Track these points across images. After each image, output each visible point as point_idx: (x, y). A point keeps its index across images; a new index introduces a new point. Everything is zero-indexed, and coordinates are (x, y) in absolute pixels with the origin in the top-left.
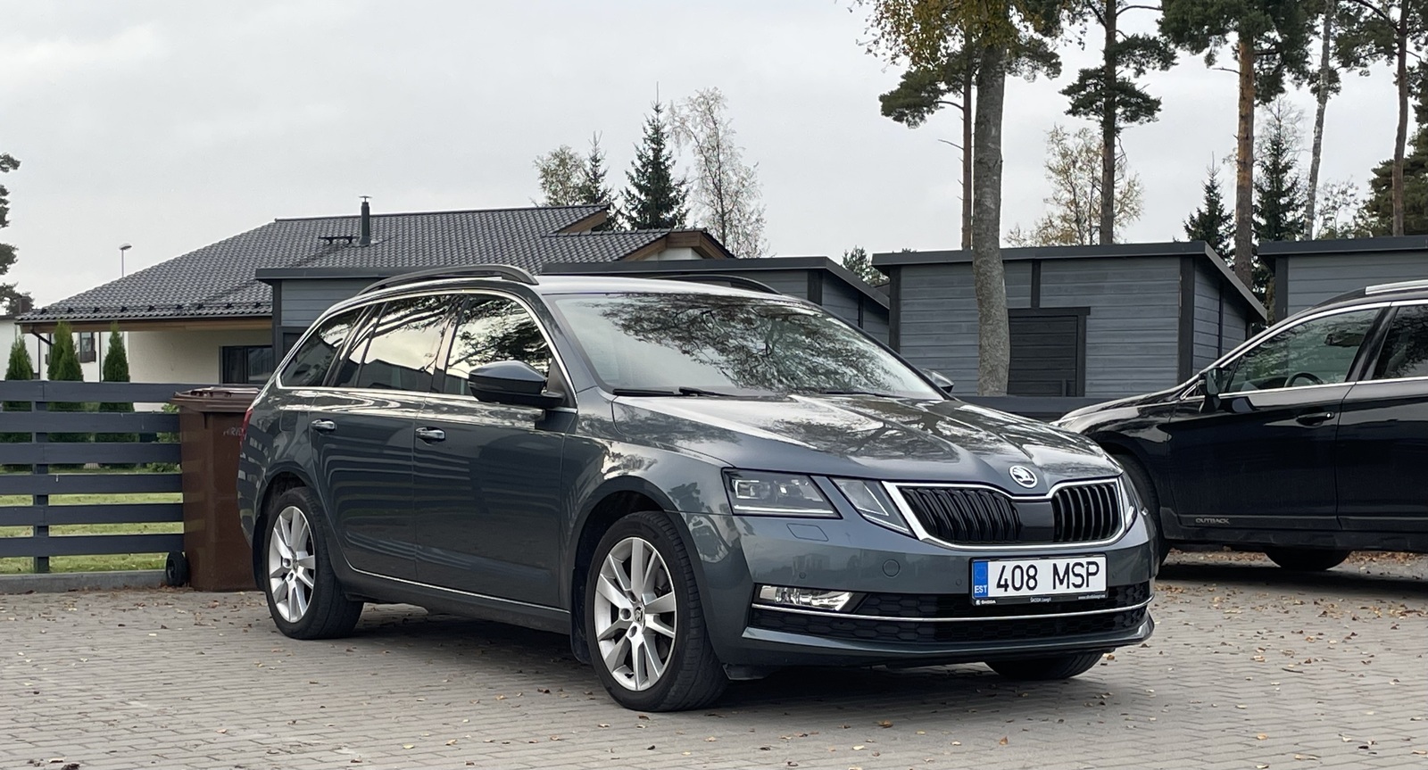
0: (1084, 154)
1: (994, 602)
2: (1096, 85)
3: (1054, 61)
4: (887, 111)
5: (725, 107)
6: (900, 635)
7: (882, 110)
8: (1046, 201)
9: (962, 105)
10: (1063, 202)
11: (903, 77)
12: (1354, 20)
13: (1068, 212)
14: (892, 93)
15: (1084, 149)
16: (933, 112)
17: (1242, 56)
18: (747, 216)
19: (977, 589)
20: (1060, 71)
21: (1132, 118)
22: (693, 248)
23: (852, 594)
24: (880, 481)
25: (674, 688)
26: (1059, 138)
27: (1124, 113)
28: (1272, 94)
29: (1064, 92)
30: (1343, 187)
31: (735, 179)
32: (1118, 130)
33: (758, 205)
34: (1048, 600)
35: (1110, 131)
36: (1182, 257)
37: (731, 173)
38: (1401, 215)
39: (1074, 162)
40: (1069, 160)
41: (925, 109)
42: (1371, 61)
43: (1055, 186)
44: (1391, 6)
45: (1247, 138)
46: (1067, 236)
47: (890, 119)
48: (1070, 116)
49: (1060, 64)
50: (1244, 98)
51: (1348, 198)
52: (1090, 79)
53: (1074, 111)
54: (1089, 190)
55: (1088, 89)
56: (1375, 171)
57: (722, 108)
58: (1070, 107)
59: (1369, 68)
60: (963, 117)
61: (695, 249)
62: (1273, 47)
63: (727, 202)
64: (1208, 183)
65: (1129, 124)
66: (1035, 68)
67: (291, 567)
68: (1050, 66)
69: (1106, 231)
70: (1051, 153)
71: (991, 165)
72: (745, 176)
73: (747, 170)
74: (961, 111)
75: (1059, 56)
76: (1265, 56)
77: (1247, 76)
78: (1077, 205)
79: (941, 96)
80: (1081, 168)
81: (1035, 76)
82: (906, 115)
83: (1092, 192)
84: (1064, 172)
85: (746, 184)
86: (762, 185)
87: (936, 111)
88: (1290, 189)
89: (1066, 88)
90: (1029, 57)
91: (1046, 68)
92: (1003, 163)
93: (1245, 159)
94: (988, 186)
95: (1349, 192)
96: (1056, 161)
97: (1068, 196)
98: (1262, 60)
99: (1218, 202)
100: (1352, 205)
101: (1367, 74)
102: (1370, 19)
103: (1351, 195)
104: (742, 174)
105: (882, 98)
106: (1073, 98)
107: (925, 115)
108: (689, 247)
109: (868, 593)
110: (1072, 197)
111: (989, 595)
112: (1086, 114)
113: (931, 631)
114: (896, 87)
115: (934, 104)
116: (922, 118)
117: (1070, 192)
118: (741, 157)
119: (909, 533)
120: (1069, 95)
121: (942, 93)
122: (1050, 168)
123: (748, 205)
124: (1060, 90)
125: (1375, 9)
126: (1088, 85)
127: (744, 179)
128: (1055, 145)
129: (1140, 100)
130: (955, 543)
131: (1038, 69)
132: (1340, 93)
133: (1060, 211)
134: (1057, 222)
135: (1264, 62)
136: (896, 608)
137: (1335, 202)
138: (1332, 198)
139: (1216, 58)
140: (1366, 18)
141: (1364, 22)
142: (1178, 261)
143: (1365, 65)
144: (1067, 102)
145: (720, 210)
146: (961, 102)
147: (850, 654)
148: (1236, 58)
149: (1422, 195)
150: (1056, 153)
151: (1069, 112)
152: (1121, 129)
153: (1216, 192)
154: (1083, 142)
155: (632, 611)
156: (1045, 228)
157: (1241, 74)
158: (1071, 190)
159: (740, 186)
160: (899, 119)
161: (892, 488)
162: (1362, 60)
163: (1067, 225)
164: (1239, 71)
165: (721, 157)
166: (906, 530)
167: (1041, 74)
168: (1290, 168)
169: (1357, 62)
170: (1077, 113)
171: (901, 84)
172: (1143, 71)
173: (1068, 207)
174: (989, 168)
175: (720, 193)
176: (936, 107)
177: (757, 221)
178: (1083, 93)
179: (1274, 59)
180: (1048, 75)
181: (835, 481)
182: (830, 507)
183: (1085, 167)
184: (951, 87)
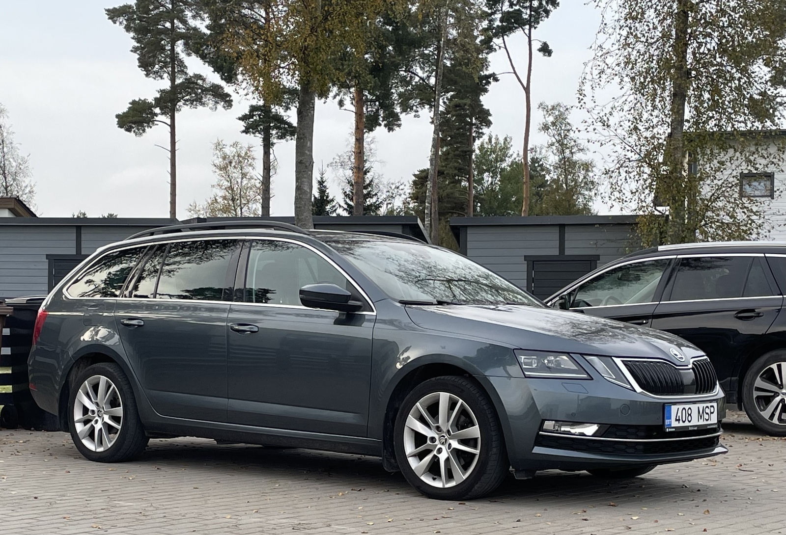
0: (236, 158)
1: (674, 430)
2: (259, 115)
3: (228, 99)
4: (121, 125)
5: (8, 117)
6: (626, 450)
7: (118, 124)
8: (213, 186)
9: (170, 124)
10: (224, 187)
11: (130, 103)
12: (409, 83)
13: (227, 193)
14: (124, 113)
15: (237, 155)
16: (151, 127)
17: (357, 102)
18: (23, 189)
19: (667, 422)
20: (232, 105)
21: (281, 137)
22: (10, 209)
23: (599, 425)
24: (611, 357)
25: (478, 485)
26: (220, 147)
27: (277, 133)
28: (373, 126)
29: (240, 119)
30: (397, 185)
31: (14, 164)
32: (273, 144)
33: (30, 181)
34: (696, 428)
35: (267, 145)
36: (403, 225)
37: (11, 160)
38: (437, 202)
39: (231, 163)
40: (227, 161)
41: (145, 125)
42: (420, 109)
43: (218, 177)
44: (430, 76)
45: (360, 153)
46: (226, 209)
47: (123, 130)
48: (244, 134)
49: (232, 101)
50: (358, 128)
51: (400, 191)
52: (256, 111)
53: (246, 131)
54: (239, 181)
55: (255, 118)
56: (415, 175)
57: (6, 118)
58: (244, 128)
59: (419, 113)
60: (170, 131)
61: (11, 210)
62: (374, 98)
63: (9, 179)
64: (319, 179)
65: (279, 141)
66: (217, 103)
67: (96, 415)
68: (226, 102)
69: (266, 207)
70: (216, 156)
71: (307, 165)
72: (22, 163)
73: (22, 159)
74: (169, 128)
75: (231, 96)
76: (369, 103)
77: (359, 114)
78: (232, 190)
79: (155, 117)
80: (235, 167)
81: (216, 107)
82: (133, 128)
83: (241, 182)
84: (224, 168)
85: (22, 167)
86: (33, 168)
87: (153, 127)
88: (369, 185)
89: (241, 116)
90: (212, 95)
91: (223, 103)
92: (314, 164)
93: (359, 165)
94: (305, 178)
95: (401, 187)
96: (219, 161)
97: (227, 184)
98: (367, 105)
99: (325, 191)
100: (403, 196)
101: (418, 116)
102: (419, 83)
103: (402, 189)
104: (19, 161)
105: (118, 116)
106: (245, 122)
107: (146, 128)
108: (6, 208)
109: (611, 425)
110: (229, 185)
111: (672, 426)
112: (253, 133)
113: (641, 447)
114: (126, 110)
115: (152, 122)
116: (144, 131)
117: (228, 181)
118: (19, 149)
119: (631, 388)
120: (243, 120)
121: (156, 115)
122: (215, 166)
123: (24, 181)
124: (237, 117)
125: (421, 78)
126: (255, 115)
127: (20, 164)
128: (218, 152)
129: (286, 126)
130: (654, 394)
131: (218, 103)
132: (401, 127)
133: (221, 193)
134: (220, 200)
135: (369, 107)
136: (625, 434)
137: (393, 194)
138: (391, 191)
139: (345, 102)
140: (416, 82)
141: (415, 85)
142: (401, 227)
143: (417, 111)
144: (242, 125)
145: (4, 184)
146: (169, 121)
147: (602, 462)
148: (352, 103)
149: (444, 191)
150: (219, 157)
151: (243, 132)
152: (275, 144)
153: (324, 184)
154: (235, 150)
155: (437, 438)
156: (212, 204)
157: (356, 113)
158: (229, 180)
159: (18, 168)
160: (129, 130)
161: (618, 361)
162: (414, 108)
163: (226, 202)
164: (354, 111)
165: (5, 150)
166: (629, 387)
167: (220, 106)
168: (369, 172)
169: (411, 109)
170: (248, 132)
171: (130, 108)
172: (290, 109)
173: (227, 191)
174: (306, 166)
175: (5, 173)
176: (153, 124)
177: (30, 192)
178: (252, 120)
179: (375, 105)
180: (224, 107)
181: (585, 357)
182: (585, 373)
183: (236, 166)
184: (163, 112)
